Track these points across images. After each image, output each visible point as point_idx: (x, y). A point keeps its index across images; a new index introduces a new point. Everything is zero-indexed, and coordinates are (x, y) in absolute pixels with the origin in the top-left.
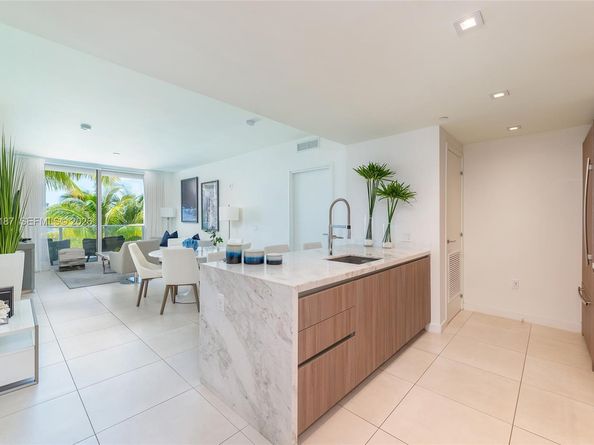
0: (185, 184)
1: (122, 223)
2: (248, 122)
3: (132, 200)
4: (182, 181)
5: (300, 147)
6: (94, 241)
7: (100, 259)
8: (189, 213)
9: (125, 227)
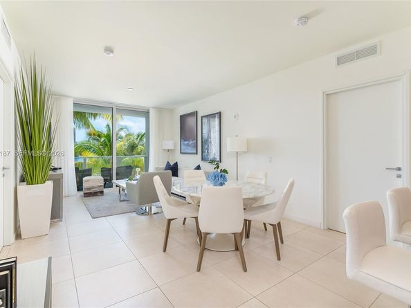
0: (183, 118)
1: (125, 155)
2: (301, 18)
3: (132, 138)
4: (181, 117)
5: (340, 61)
6: (110, 170)
7: (114, 185)
8: (188, 145)
9: (127, 158)
